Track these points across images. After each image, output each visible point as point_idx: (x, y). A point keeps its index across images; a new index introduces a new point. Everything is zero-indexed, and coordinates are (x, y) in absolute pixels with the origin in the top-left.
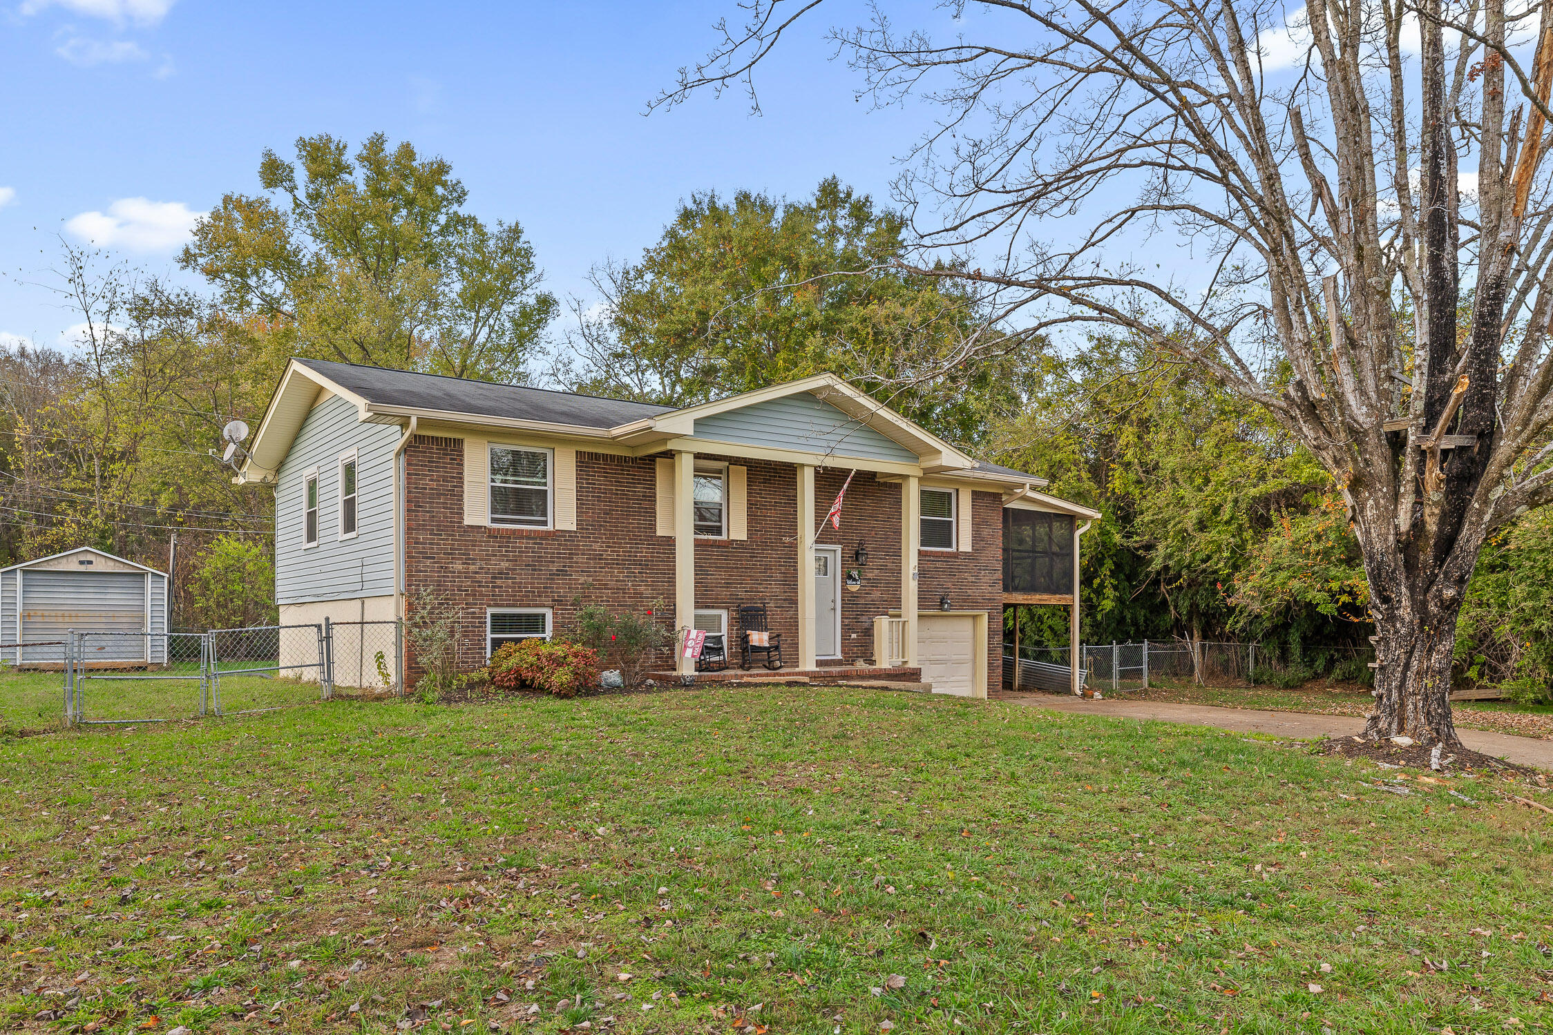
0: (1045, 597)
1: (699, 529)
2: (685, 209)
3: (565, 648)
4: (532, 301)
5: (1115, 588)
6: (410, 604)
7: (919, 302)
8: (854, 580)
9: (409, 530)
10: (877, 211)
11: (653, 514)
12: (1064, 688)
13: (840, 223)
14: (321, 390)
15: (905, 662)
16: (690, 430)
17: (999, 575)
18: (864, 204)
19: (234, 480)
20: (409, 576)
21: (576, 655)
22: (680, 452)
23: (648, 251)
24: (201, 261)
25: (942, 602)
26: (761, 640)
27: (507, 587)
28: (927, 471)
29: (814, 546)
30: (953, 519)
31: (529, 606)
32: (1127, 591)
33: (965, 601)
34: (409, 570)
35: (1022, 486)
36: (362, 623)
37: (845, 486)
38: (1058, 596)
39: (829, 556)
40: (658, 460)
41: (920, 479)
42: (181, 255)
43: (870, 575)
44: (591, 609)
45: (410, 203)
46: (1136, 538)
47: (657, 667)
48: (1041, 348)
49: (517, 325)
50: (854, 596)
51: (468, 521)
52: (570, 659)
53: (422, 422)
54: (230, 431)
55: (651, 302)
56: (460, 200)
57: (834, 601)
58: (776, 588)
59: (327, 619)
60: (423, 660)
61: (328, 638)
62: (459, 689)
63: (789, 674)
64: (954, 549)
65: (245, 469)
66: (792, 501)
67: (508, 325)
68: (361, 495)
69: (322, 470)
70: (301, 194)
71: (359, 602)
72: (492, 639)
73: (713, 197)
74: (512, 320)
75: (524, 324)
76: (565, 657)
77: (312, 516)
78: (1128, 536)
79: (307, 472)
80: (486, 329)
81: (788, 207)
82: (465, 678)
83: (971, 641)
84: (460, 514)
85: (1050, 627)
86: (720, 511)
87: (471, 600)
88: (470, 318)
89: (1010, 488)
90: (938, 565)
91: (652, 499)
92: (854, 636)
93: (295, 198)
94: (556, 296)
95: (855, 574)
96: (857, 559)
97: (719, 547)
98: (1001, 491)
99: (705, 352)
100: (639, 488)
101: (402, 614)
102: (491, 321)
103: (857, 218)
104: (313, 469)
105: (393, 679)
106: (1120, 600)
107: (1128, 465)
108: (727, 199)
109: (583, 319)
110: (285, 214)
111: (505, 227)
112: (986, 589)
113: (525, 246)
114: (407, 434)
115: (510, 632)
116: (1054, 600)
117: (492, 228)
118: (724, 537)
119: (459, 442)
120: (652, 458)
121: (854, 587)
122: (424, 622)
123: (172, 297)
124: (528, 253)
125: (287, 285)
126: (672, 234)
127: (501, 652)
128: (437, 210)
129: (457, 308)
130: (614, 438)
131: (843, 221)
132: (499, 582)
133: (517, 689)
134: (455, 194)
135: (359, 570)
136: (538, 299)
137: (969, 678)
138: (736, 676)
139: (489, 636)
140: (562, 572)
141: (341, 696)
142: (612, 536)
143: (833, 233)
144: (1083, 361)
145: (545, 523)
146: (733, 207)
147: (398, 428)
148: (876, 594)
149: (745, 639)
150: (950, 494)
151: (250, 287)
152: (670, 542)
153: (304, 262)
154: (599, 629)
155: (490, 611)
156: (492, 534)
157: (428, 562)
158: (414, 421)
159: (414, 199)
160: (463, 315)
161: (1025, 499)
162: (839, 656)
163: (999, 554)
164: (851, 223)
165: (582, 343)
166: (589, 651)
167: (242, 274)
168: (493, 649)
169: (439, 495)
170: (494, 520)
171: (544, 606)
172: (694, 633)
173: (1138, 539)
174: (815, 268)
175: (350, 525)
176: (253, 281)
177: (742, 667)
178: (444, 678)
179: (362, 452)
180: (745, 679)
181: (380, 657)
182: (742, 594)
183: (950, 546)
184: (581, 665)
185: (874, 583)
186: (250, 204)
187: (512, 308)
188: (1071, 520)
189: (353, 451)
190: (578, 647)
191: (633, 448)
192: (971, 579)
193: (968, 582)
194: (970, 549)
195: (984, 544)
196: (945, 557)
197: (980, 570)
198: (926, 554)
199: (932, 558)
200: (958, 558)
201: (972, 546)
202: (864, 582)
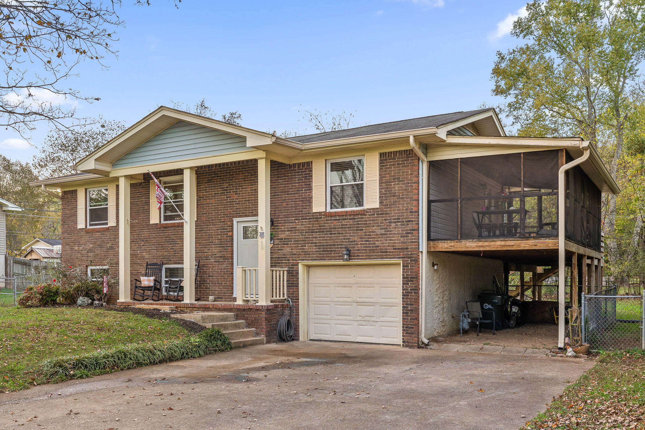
11: (149, 212)
30: (364, 182)
31: (100, 265)
43: (282, 236)
51: (79, 227)
58: (215, 250)
64: (362, 207)
87: (80, 263)
119: (76, 191)
132: (89, 254)
140: (112, 248)
148: (287, 250)
152: (158, 227)
155: (90, 268)
156: (87, 232)
157: (68, 247)
158: (43, 187)
169: (71, 216)
170: (91, 225)
171: (105, 265)
185: (285, 242)
192: (379, 232)
193: (377, 235)
194: (377, 205)
195: (395, 199)
196: (350, 215)
197: (390, 222)
198: (331, 215)
199: (338, 218)
200: (365, 215)
201: (381, 203)
202: (276, 242)
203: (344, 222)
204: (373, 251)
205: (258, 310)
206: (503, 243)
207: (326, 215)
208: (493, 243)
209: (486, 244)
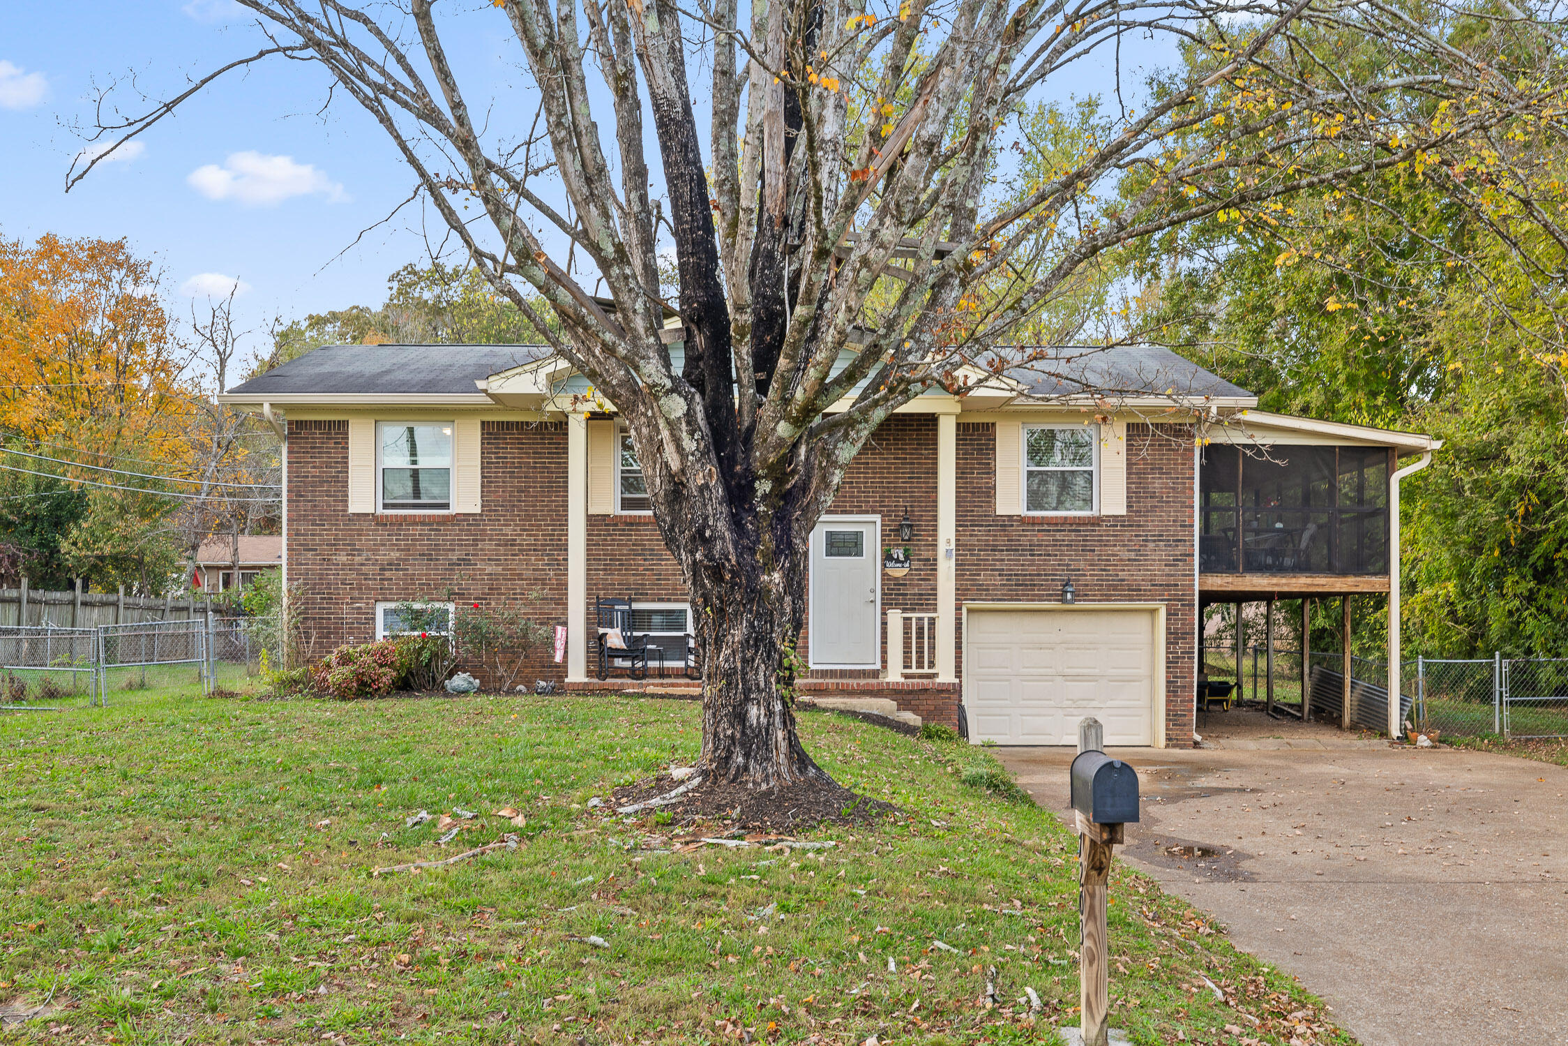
8: (898, 561)
9: (290, 521)
17: (1186, 548)
20: (289, 570)
22: (567, 414)
25: (1063, 590)
27: (398, 579)
30: (1094, 468)
34: (289, 563)
38: (1351, 578)
39: (866, 530)
43: (929, 555)
50: (898, 583)
51: (352, 509)
57: (873, 591)
64: (1092, 512)
83: (1146, 648)
84: (345, 502)
87: (356, 593)
90: (1061, 536)
95: (899, 553)
96: (902, 533)
112: (1159, 569)
116: (1341, 584)
119: (343, 425)
121: (899, 572)
132: (388, 574)
139: (381, 634)
140: (466, 562)
142: (529, 517)
145: (447, 506)
150: (1089, 432)
155: (382, 606)
156: (382, 521)
158: (266, 408)
162: (877, 665)
163: (1187, 516)
169: (322, 482)
170: (385, 506)
171: (442, 600)
183: (1090, 507)
192: (1126, 555)
193: (1121, 560)
194: (1123, 511)
195: (1155, 502)
196: (1071, 525)
197: (1146, 541)
198: (1033, 522)
199: (1046, 527)
200: (1099, 525)
201: (1129, 507)
202: (916, 564)
203: (1059, 536)
204: (1115, 588)
205: (942, 691)
206: (1309, 581)
207: (1022, 520)
208: (1294, 580)
209: (1284, 581)
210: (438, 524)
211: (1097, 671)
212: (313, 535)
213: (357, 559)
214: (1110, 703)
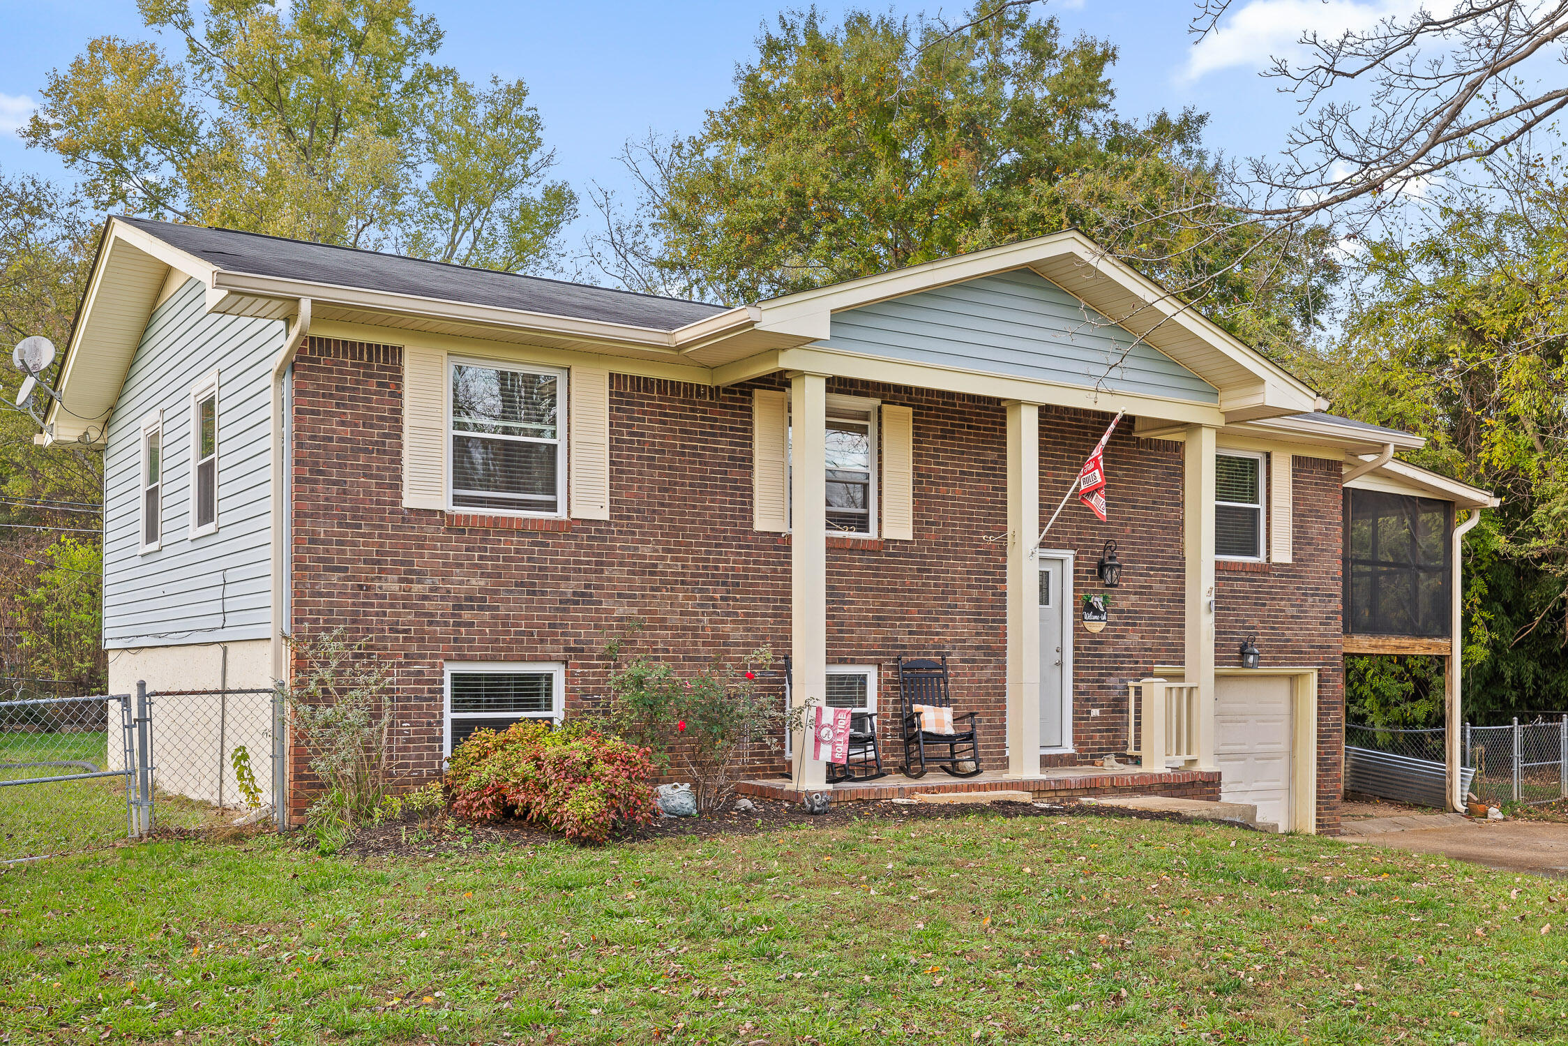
0: (1406, 642)
1: (835, 520)
2: (769, 37)
3: (589, 744)
4: (537, 194)
5: (1489, 625)
6: (299, 658)
7: (1139, 173)
8: (1097, 612)
9: (299, 516)
10: (1065, 42)
11: (748, 492)
12: (1436, 800)
13: (1008, 60)
14: (168, 271)
15: (1192, 762)
16: (823, 330)
17: (1337, 604)
18: (1046, 31)
19: (37, 440)
20: (299, 605)
21: (610, 759)
22: (801, 374)
23: (712, 114)
24: (55, 134)
25: (1243, 653)
26: (940, 722)
27: (482, 624)
28: (1233, 418)
29: (1039, 553)
30: (1261, 506)
31: (522, 660)
32: (1508, 630)
33: (1280, 649)
34: (298, 593)
35: (1380, 448)
36: (224, 692)
37: (1105, 439)
38: (1426, 641)
39: (1053, 570)
40: (757, 391)
41: (1221, 434)
42: (27, 125)
43: (1123, 605)
44: (635, 670)
45: (358, 43)
46: (1535, 543)
47: (754, 772)
48: (1323, 245)
49: (515, 231)
50: (1097, 641)
51: (410, 500)
52: (599, 766)
53: (322, 311)
54: (22, 352)
55: (717, 179)
56: (432, 45)
57: (1060, 650)
58: (963, 628)
59: (142, 685)
60: (320, 766)
61: (143, 721)
62: (389, 821)
63: (994, 786)
64: (1261, 559)
65: (52, 419)
66: (996, 471)
67: (501, 229)
68: (224, 459)
69: (167, 416)
70: (199, 32)
71: (218, 650)
72: (455, 722)
73: (813, 16)
74: (506, 219)
75: (526, 229)
76: (589, 764)
77: (152, 495)
78: (1520, 539)
79: (145, 422)
80: (470, 235)
81: (928, 32)
82: (397, 803)
83: (1286, 718)
84: (396, 485)
85: (1375, 691)
86: (865, 487)
87: (414, 648)
88: (447, 222)
89: (1354, 449)
90: (1237, 586)
91: (746, 463)
92: (1095, 712)
93: (191, 39)
94: (575, 187)
95: (1097, 601)
96: (1101, 575)
97: (863, 551)
98: (1340, 458)
99: (797, 259)
100: (723, 444)
101: (285, 676)
102: (477, 224)
103: (1035, 52)
104: (154, 415)
105: (266, 798)
106: (1495, 647)
107: (1512, 420)
108: (832, 26)
109: (613, 219)
110: (180, 68)
111: (502, 85)
112: (1316, 628)
113: (530, 114)
114: (294, 332)
115: (490, 708)
116: (1418, 647)
117: (481, 86)
118: (872, 535)
119: (397, 352)
120: (745, 389)
121: (1096, 627)
122: (325, 691)
123: (14, 189)
124: (534, 123)
125: (178, 169)
126: (751, 81)
127: (471, 748)
128: (399, 58)
129: (427, 205)
130: (679, 348)
131: (1013, 56)
132: (466, 615)
133: (496, 823)
134: (426, 37)
135: (217, 593)
136: (547, 192)
137: (1282, 783)
138: (902, 792)
139: (449, 716)
140: (582, 597)
141: (166, 832)
142: (674, 531)
143: (997, 72)
144: (1434, 251)
145: (552, 506)
146: (843, 36)
147: (281, 325)
148: (1133, 639)
149: (910, 720)
150: (1254, 462)
151: (124, 170)
152: (781, 545)
153: (203, 132)
154: (652, 705)
155: (450, 669)
156: (455, 526)
157: (335, 577)
158: (305, 307)
159: (364, 38)
160: (437, 215)
161: (1379, 473)
162: (1069, 748)
163: (1337, 567)
164: (1028, 59)
165: (610, 254)
166: (634, 752)
167: (114, 154)
168: (455, 742)
169: (356, 451)
170: (457, 500)
171: (550, 660)
172: (829, 714)
173: (1540, 543)
174: (972, 126)
175: (206, 513)
176: (130, 165)
177: (904, 770)
178: (360, 800)
179: (225, 378)
180: (917, 798)
181: (242, 756)
182: (904, 639)
183: (1254, 552)
184: (622, 780)
185: (1129, 618)
186: (126, 51)
187: (507, 204)
188: (1448, 506)
189: (211, 377)
190: (615, 743)
191: (712, 369)
192: (1289, 611)
193: (1286, 617)
194: (1290, 559)
195: (1312, 549)
196: (1247, 573)
197: (1306, 595)
200: (1268, 574)
201: (1294, 554)
202: (1113, 617)
210: (545, 535)
211: (1245, 747)
212: (339, 543)
213: (416, 588)
214: (1255, 786)
